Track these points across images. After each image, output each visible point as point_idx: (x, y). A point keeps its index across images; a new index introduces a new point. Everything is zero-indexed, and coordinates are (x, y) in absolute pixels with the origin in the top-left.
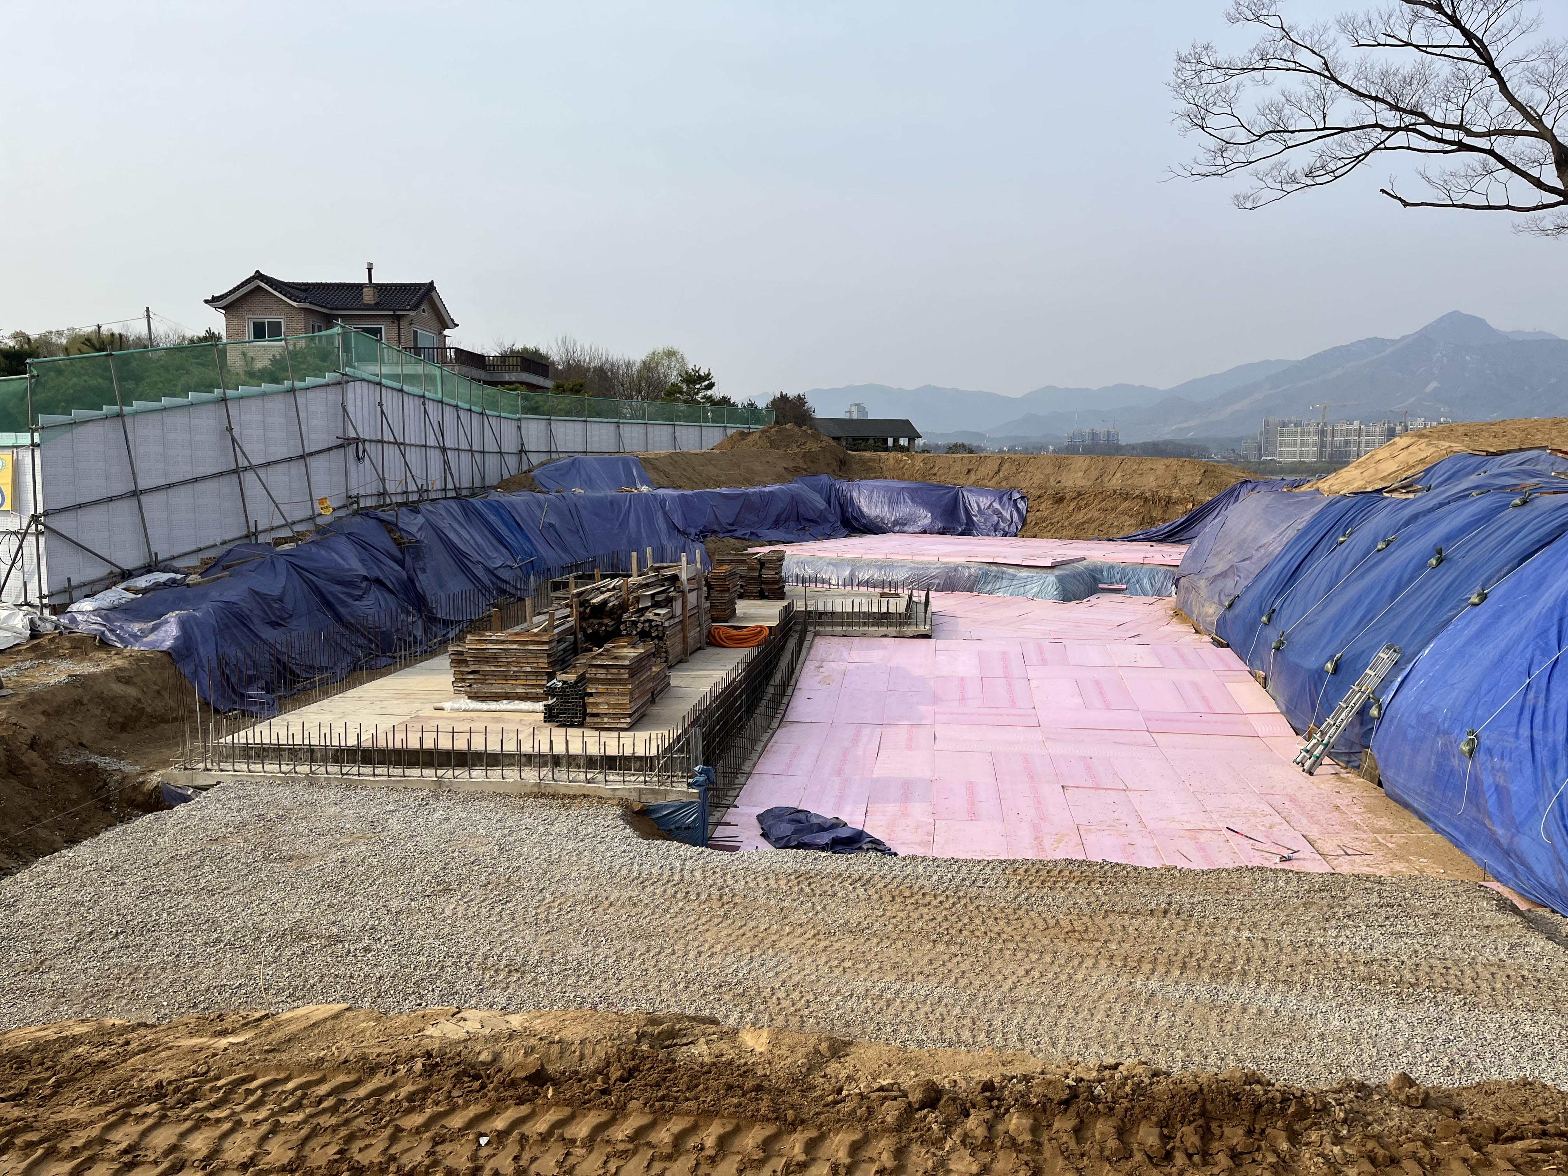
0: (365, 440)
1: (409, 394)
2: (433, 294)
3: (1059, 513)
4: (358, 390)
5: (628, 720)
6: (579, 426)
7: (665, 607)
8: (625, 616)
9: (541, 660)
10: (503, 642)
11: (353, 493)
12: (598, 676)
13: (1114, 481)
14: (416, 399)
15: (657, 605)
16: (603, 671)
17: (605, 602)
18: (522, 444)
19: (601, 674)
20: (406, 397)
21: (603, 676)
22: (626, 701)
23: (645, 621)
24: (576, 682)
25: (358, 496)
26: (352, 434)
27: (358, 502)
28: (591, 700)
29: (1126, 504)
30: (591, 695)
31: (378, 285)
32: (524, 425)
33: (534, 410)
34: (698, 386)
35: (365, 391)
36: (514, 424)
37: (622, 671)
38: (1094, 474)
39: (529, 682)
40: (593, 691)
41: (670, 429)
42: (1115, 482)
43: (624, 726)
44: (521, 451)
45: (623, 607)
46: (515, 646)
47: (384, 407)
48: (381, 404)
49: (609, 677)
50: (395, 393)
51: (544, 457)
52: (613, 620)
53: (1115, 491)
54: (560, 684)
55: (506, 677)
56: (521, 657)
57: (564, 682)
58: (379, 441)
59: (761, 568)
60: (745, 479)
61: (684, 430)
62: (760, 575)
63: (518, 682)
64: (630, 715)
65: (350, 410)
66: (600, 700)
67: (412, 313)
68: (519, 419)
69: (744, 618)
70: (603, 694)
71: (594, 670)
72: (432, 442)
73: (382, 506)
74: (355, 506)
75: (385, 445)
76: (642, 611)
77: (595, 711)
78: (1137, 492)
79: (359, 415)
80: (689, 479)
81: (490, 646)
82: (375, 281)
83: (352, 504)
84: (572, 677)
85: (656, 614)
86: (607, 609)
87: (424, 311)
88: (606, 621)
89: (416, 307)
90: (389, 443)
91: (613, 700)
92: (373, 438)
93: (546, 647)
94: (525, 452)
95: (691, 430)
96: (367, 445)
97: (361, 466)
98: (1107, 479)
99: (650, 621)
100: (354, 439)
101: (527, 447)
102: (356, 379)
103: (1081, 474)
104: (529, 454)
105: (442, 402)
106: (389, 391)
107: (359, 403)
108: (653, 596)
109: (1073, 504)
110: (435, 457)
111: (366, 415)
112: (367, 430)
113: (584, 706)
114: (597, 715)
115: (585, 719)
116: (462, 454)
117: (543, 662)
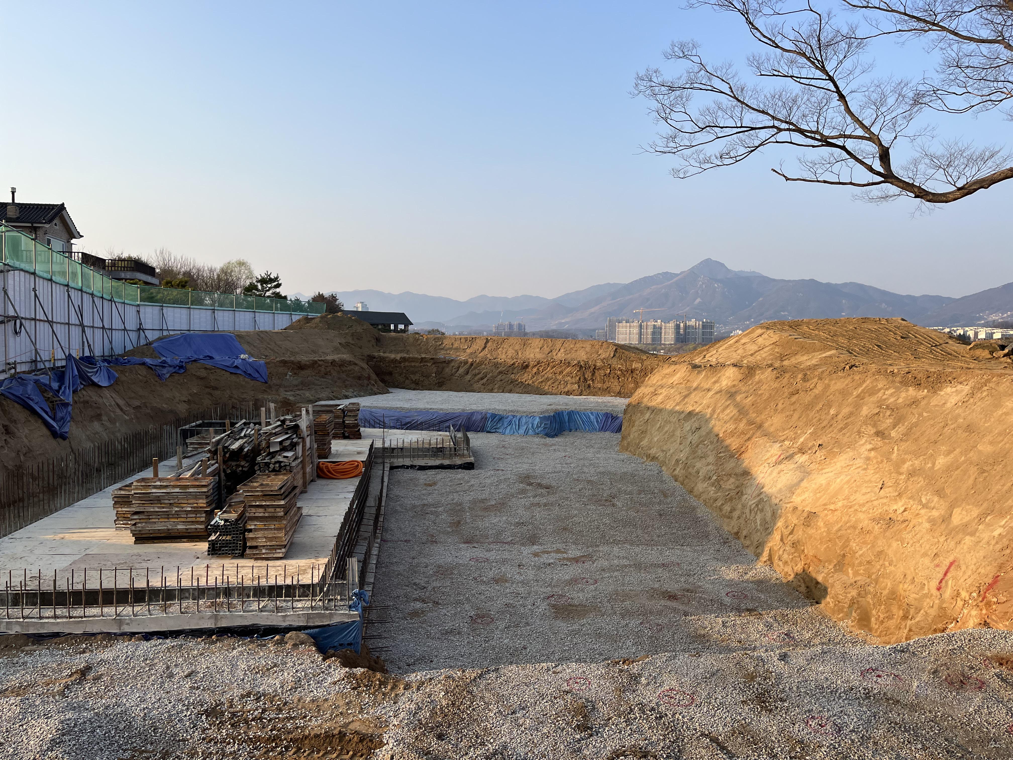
0: (22, 318)
1: (56, 283)
2: (64, 212)
3: (526, 375)
4: (17, 278)
5: (283, 550)
6: (185, 311)
7: (291, 450)
8: (259, 459)
9: (201, 501)
10: (166, 487)
11: (12, 361)
12: (257, 515)
13: (559, 354)
14: (62, 287)
15: (284, 449)
16: (261, 510)
17: (241, 448)
18: (141, 324)
19: (260, 513)
20: (54, 285)
21: (261, 515)
22: (282, 534)
23: (276, 463)
24: (237, 520)
25: (15, 363)
26: (11, 313)
27: (15, 368)
28: (251, 535)
29: (568, 369)
30: (250, 531)
31: (19, 204)
32: (142, 309)
33: (151, 299)
34: (269, 286)
35: (22, 279)
36: (134, 309)
37: (278, 510)
38: (546, 350)
39: (189, 520)
40: (253, 527)
41: (252, 315)
42: (561, 356)
43: (281, 555)
44: (139, 329)
45: (256, 451)
46: (177, 490)
47: (37, 292)
48: (34, 290)
49: (267, 515)
50: (45, 282)
51: (157, 335)
52: (247, 461)
53: (561, 361)
54: (222, 523)
55: (167, 515)
56: (183, 499)
57: (226, 521)
58: (32, 319)
59: (344, 416)
60: (312, 351)
61: (262, 316)
62: (344, 422)
63: (179, 520)
64: (285, 546)
65: (11, 293)
66: (259, 534)
67: (47, 226)
68: (138, 305)
69: (338, 455)
70: (261, 529)
71: (253, 510)
72: (74, 319)
73: (34, 371)
74: (13, 371)
75: (38, 322)
76: (272, 455)
77: (254, 544)
78: (576, 362)
79: (17, 298)
80: (272, 350)
81: (154, 491)
82: (16, 201)
83: (10, 369)
84: (233, 516)
85: (285, 457)
86: (244, 453)
87: (56, 225)
88: (243, 463)
89: (50, 221)
90: (40, 320)
91: (270, 534)
92: (28, 317)
93: (205, 490)
94: (143, 330)
95: (266, 315)
96: (23, 321)
97: (18, 339)
98: (555, 354)
99: (280, 462)
100: (13, 317)
101: (144, 326)
102: (15, 269)
103: (538, 350)
104: (146, 331)
105: (81, 290)
106: (41, 280)
107: (17, 288)
108: (281, 443)
109: (535, 370)
110: (76, 332)
111: (23, 298)
112: (23, 309)
113: (245, 540)
114: (256, 547)
115: (244, 550)
116: (96, 330)
117: (202, 502)
